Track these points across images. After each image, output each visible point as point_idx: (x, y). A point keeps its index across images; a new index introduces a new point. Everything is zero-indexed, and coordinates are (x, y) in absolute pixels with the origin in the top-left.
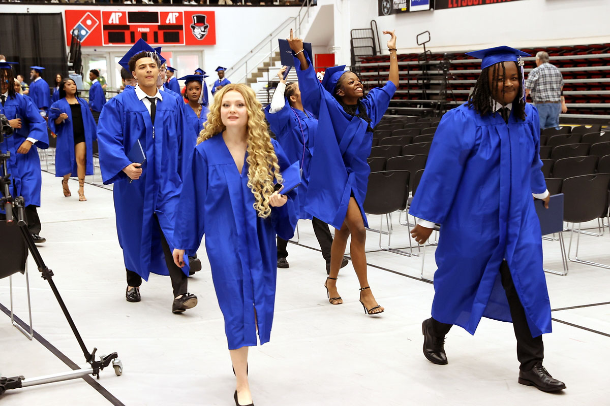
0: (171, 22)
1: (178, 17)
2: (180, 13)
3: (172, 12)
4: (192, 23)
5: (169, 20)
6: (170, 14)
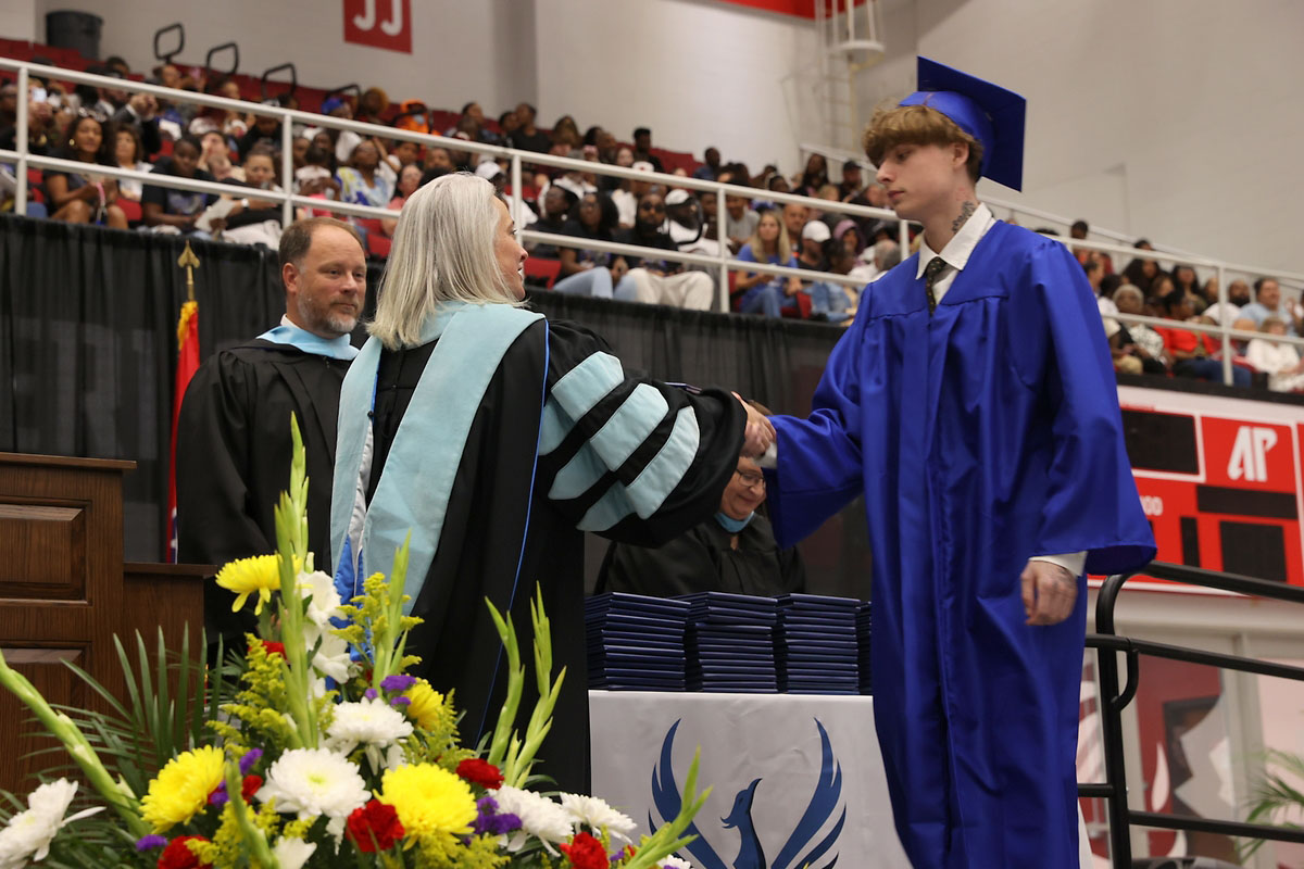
0: (1250, 476)
1: (1274, 449)
2: (1282, 432)
3: (1252, 425)
5: (1242, 465)
6: (1244, 432)
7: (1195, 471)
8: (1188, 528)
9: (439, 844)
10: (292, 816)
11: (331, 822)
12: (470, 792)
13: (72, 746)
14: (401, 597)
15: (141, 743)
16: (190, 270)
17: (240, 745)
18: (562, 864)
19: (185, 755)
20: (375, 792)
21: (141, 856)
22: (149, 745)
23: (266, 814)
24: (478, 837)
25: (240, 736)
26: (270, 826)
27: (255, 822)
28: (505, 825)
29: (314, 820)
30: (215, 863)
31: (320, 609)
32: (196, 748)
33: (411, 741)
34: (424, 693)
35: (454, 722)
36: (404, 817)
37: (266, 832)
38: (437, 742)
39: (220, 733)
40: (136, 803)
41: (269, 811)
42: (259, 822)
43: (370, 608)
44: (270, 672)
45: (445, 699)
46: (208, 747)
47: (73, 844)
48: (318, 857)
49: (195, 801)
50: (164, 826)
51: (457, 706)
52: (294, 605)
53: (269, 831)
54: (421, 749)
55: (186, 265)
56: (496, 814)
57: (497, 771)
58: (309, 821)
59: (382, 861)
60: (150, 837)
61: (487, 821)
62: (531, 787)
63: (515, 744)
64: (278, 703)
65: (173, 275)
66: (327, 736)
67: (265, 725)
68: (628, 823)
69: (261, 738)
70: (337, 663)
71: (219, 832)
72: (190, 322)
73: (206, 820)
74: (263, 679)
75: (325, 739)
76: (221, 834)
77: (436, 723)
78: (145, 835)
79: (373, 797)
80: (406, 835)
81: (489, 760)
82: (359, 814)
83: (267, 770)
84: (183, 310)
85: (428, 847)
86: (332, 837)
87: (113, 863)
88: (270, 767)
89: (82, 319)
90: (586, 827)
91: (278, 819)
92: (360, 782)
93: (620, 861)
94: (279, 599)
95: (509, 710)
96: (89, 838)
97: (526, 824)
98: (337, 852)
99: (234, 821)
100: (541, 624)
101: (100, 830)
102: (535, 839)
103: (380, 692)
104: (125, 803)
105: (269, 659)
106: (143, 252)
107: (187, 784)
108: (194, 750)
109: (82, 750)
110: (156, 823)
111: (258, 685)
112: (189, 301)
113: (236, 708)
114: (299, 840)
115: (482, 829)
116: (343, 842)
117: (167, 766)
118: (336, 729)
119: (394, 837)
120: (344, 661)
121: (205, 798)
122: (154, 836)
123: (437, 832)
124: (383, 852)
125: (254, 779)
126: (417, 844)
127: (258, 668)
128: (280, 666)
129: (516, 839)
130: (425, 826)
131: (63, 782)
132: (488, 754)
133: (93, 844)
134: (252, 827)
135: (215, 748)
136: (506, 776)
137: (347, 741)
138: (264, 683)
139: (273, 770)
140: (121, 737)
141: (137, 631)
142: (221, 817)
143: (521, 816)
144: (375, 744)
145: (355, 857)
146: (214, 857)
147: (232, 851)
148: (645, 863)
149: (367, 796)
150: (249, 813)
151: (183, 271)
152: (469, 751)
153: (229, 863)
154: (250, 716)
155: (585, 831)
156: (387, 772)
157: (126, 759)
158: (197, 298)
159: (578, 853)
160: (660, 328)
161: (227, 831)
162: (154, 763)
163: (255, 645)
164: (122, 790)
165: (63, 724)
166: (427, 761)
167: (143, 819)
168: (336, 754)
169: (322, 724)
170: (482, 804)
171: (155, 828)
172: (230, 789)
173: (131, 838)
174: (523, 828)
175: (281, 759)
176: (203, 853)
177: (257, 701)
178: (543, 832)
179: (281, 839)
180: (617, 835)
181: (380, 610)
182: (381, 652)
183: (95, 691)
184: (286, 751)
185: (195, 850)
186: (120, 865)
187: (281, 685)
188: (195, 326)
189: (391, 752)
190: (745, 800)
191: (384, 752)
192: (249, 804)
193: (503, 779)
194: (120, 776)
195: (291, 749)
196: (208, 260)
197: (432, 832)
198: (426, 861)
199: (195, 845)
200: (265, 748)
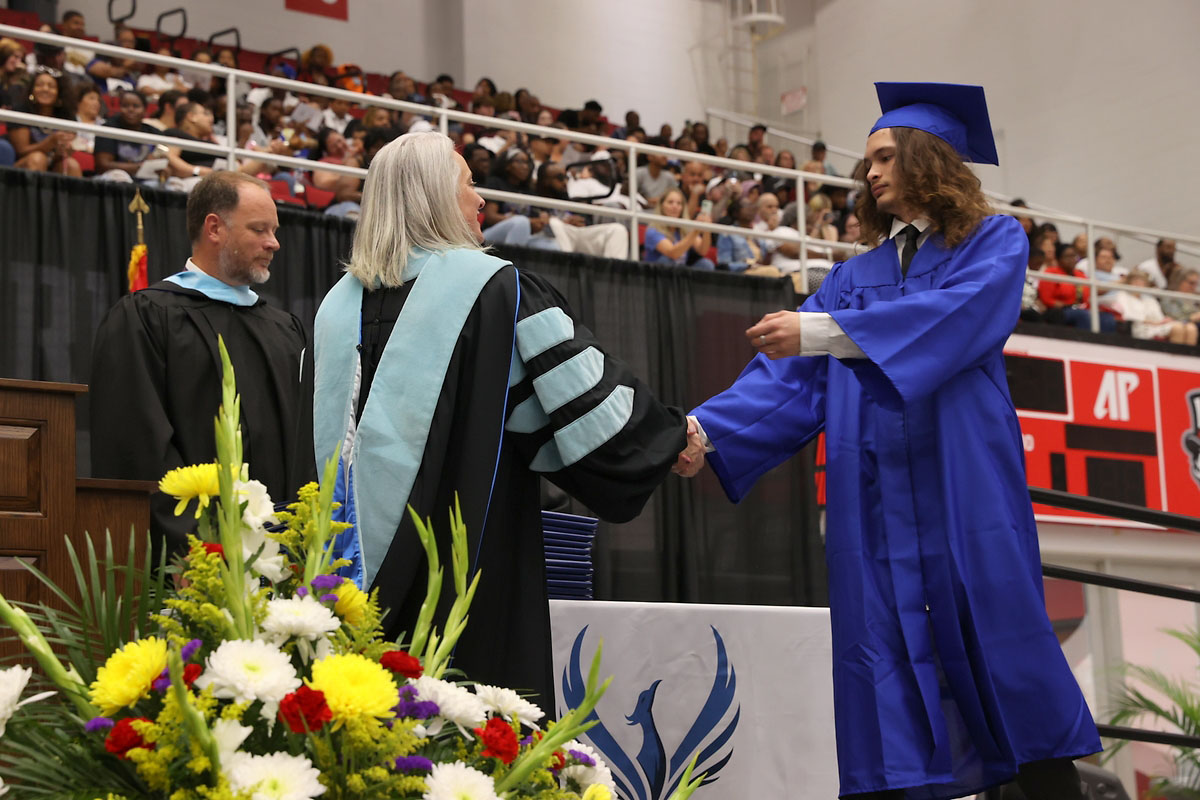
0: (1113, 416)
2: (1144, 375)
3: (1117, 369)
4: (1188, 427)
5: (1107, 406)
6: (1109, 376)
7: (1064, 411)
8: (1057, 463)
9: (364, 726)
10: (229, 701)
11: (265, 707)
12: (393, 680)
13: (26, 637)
14: (330, 505)
15: (92, 635)
16: (139, 215)
17: (181, 636)
18: (476, 747)
19: (131, 645)
20: (305, 679)
21: (89, 738)
22: (97, 637)
23: (205, 699)
24: (399, 720)
25: (181, 629)
26: (209, 709)
27: (195, 704)
28: (424, 711)
29: (249, 704)
30: (158, 742)
31: (255, 514)
32: (141, 639)
33: (338, 634)
34: (350, 592)
35: (378, 618)
36: (332, 702)
37: (205, 714)
38: (363, 636)
39: (163, 626)
40: (85, 689)
41: (207, 695)
42: (199, 706)
43: (303, 515)
44: (209, 570)
45: (370, 596)
46: (152, 638)
47: (27, 726)
48: (253, 739)
49: (140, 686)
50: (111, 709)
51: (382, 603)
52: (232, 510)
53: (208, 713)
54: (348, 641)
55: (136, 211)
56: (416, 701)
57: (416, 661)
58: (245, 705)
59: (312, 742)
60: (98, 719)
61: (408, 707)
62: (449, 678)
63: (434, 640)
64: (216, 599)
65: (125, 221)
66: (262, 630)
67: (205, 618)
68: (536, 712)
69: (202, 630)
70: (272, 565)
71: (162, 714)
72: (139, 264)
73: (150, 704)
74: (203, 577)
75: (260, 632)
76: (164, 716)
77: (363, 619)
78: (93, 716)
79: (303, 684)
80: (333, 719)
81: (410, 653)
82: (291, 698)
83: (206, 658)
84: (133, 253)
85: (353, 729)
86: (266, 721)
87: (64, 743)
88: (209, 656)
89: (40, 261)
90: (498, 715)
91: (216, 703)
92: (291, 671)
93: (529, 745)
94: (218, 503)
95: (428, 608)
96: (43, 721)
97: (443, 710)
98: (270, 734)
99: (176, 704)
100: (459, 530)
101: (51, 714)
102: (451, 724)
103: (310, 590)
104: (75, 689)
105: (208, 559)
106: (96, 199)
107: (132, 671)
108: (139, 641)
109: (36, 640)
110: (104, 707)
111: (199, 582)
112: (138, 244)
113: (178, 603)
114: (236, 722)
115: (403, 714)
116: (275, 725)
117: (114, 655)
118: (268, 624)
119: (323, 720)
120: (277, 563)
121: (149, 684)
122: (102, 720)
123: (362, 715)
124: (311, 734)
125: (194, 669)
126: (344, 726)
127: (199, 567)
128: (218, 565)
129: (434, 724)
130: (351, 710)
131: (18, 669)
132: (409, 648)
133: (46, 726)
134: (193, 709)
135: (159, 639)
136: (426, 669)
137: (280, 634)
138: (204, 580)
139: (212, 659)
140: (71, 630)
141: (87, 533)
142: (163, 701)
143: (439, 704)
144: (306, 637)
145: (286, 739)
146: (156, 737)
147: (173, 732)
148: (552, 746)
149: (298, 683)
150: (190, 697)
151: (134, 216)
152: (391, 644)
153: (171, 742)
154: (191, 610)
155: (497, 719)
156: (316, 661)
157: (76, 649)
158: (147, 242)
159: (490, 736)
160: (575, 275)
161: (169, 713)
162: (101, 652)
163: (196, 545)
164: (72, 677)
165: (18, 616)
166: (353, 652)
167: (91, 703)
168: (270, 645)
169: (257, 618)
170: (404, 692)
171: (102, 711)
172: (172, 675)
173: (81, 721)
174: (441, 714)
175: (220, 649)
176: (148, 733)
177: (197, 597)
178: (458, 718)
179: (219, 720)
180: (527, 723)
181: (311, 517)
182: (311, 555)
183: (49, 589)
184: (224, 642)
185: (140, 730)
186: (70, 745)
187: (219, 582)
188: (144, 267)
189: (320, 644)
190: (647, 699)
191: (314, 644)
192: (189, 689)
193: (422, 669)
194: (71, 665)
195: (228, 640)
196: (157, 207)
197: (357, 715)
198: (351, 741)
199: (139, 725)
200: (205, 638)
